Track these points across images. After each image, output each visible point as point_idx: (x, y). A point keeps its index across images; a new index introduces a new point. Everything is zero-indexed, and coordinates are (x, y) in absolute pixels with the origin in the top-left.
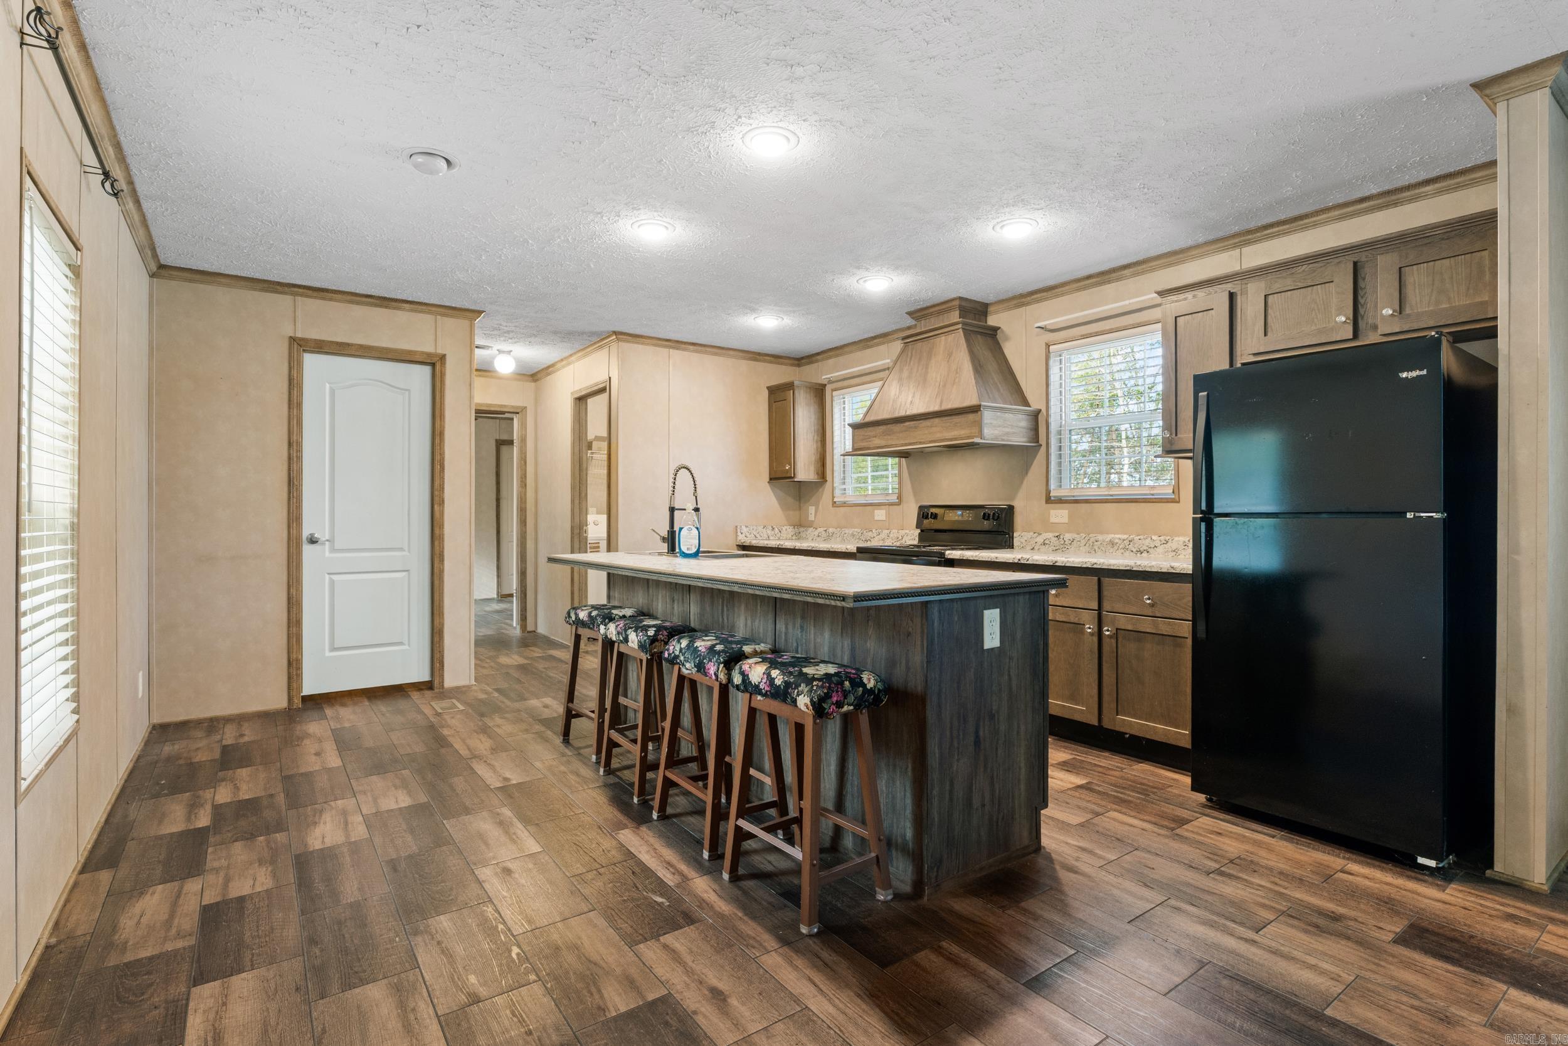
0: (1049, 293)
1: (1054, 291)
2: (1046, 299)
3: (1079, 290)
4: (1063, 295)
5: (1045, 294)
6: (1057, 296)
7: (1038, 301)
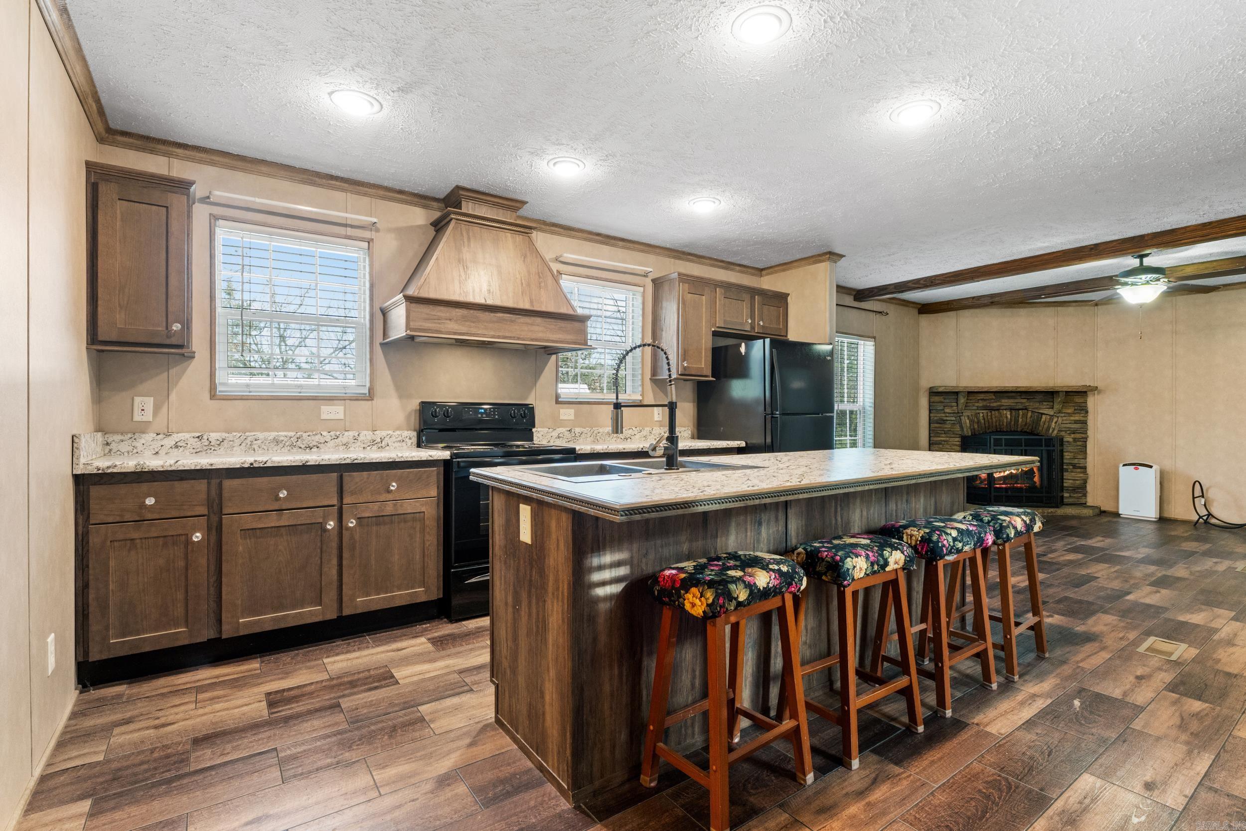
0: (566, 231)
1: (569, 232)
2: (559, 234)
3: (585, 239)
4: (573, 237)
5: (562, 230)
6: (569, 236)
7: (552, 233)
